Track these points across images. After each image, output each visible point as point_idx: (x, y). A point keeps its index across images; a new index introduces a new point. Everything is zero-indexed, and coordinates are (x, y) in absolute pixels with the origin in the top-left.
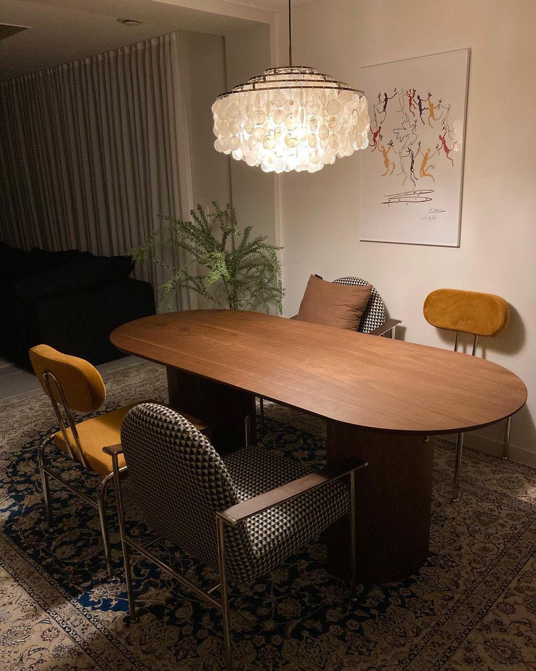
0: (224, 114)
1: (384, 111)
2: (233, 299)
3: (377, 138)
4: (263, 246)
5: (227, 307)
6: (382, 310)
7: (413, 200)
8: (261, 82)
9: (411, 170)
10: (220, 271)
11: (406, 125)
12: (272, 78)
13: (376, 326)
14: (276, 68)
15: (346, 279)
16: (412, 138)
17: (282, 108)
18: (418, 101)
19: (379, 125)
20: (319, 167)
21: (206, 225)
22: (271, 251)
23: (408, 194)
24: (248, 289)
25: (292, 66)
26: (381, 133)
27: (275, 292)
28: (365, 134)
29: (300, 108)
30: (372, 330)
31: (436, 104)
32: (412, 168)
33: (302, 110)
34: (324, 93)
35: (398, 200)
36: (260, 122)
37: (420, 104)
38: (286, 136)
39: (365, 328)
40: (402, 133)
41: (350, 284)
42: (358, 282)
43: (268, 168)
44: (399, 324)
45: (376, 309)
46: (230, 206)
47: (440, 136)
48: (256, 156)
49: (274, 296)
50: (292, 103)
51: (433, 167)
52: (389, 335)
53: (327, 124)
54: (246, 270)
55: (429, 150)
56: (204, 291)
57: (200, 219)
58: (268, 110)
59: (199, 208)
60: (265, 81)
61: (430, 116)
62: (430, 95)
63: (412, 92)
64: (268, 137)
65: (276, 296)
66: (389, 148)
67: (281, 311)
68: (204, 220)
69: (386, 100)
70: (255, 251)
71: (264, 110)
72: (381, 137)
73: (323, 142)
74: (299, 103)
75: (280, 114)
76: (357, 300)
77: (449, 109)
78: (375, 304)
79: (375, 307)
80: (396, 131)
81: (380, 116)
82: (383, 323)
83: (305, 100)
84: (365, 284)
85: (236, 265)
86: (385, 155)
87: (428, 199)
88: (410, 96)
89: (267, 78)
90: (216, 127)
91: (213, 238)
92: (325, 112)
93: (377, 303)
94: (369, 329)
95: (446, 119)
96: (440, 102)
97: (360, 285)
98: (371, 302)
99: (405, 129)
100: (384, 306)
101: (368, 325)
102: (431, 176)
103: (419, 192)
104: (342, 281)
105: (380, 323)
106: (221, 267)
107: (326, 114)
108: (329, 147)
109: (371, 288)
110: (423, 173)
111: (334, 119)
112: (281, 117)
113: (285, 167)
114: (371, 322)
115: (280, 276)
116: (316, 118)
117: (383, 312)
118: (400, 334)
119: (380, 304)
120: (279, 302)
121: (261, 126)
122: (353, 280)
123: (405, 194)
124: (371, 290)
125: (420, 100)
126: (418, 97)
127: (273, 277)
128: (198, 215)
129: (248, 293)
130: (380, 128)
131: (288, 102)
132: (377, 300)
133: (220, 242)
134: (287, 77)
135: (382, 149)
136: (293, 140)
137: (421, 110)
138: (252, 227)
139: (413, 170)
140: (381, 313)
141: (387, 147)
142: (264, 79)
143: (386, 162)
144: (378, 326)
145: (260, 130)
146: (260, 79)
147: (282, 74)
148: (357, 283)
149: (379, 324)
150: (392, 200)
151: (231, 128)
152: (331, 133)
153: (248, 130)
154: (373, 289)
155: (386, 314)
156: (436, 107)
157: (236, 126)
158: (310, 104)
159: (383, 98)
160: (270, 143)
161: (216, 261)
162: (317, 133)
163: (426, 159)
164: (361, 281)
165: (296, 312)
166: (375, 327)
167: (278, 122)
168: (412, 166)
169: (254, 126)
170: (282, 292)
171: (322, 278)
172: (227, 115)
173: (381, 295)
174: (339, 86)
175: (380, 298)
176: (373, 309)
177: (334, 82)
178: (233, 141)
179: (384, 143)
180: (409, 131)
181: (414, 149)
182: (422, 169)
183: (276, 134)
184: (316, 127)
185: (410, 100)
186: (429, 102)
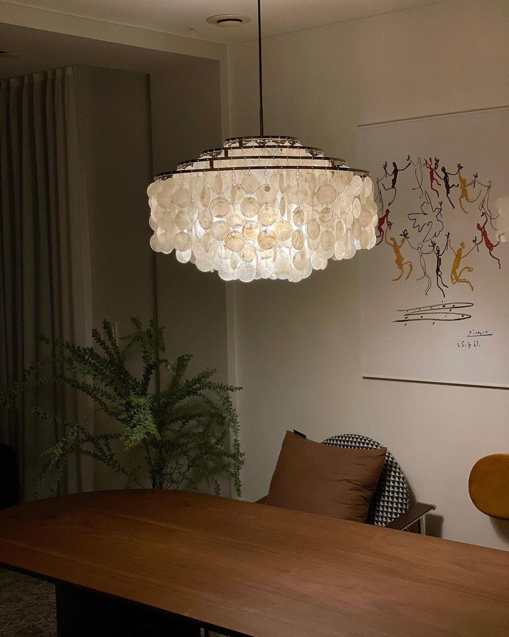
0: (166, 200)
1: (393, 187)
2: (158, 472)
3: (384, 226)
4: (210, 386)
5: (148, 484)
6: (403, 489)
7: (442, 317)
8: (221, 159)
9: (437, 274)
10: (145, 427)
11: (427, 208)
12: (238, 153)
13: (396, 514)
14: (242, 138)
15: (344, 439)
16: (436, 227)
17: (253, 196)
18: (443, 175)
19: (386, 207)
20: (306, 274)
21: (117, 353)
22: (222, 392)
23: (433, 308)
24: (185, 453)
25: (264, 135)
26: (390, 218)
27: (227, 460)
28: (371, 229)
29: (279, 196)
30: (389, 521)
31: (469, 179)
32: (438, 270)
33: (283, 198)
34: (313, 175)
35: (419, 317)
36: (222, 214)
37: (446, 180)
38: (260, 234)
39: (378, 518)
40: (421, 220)
41: (351, 447)
42: (363, 443)
43: (228, 275)
44: (432, 512)
45: (393, 487)
46: (154, 322)
47: (478, 226)
48: (213, 258)
49: (225, 467)
50: (267, 189)
51: (470, 270)
52: (416, 529)
53: (317, 216)
54: (180, 423)
55: (462, 244)
56: (111, 459)
57: (108, 343)
58: (233, 198)
59: (107, 326)
60: (226, 157)
61: (462, 197)
62: (460, 167)
63: (434, 162)
64: (233, 234)
65: (229, 465)
66: (403, 241)
67: (238, 490)
68: (114, 344)
69: (396, 172)
70: (195, 393)
71: (227, 195)
72: (390, 224)
73: (311, 241)
74: (277, 188)
75: (251, 203)
76: (363, 472)
77: (489, 187)
78: (392, 479)
79: (392, 484)
80: (411, 217)
81: (387, 196)
82: (405, 509)
83: (285, 184)
84: (374, 447)
85: (166, 416)
86: (397, 251)
87: (465, 316)
88: (431, 168)
89: (231, 153)
90: (153, 217)
91: (127, 373)
92: (315, 199)
93: (394, 477)
94: (384, 520)
95: (486, 202)
96: (476, 177)
97: (366, 448)
98: (385, 476)
99: (425, 214)
100: (407, 483)
101: (382, 513)
102: (468, 282)
103: (451, 306)
104: (337, 441)
105: (401, 510)
106: (147, 419)
107: (315, 202)
108: (320, 247)
109: (384, 452)
110: (456, 279)
111: (327, 210)
112: (252, 207)
113: (254, 274)
114: (387, 508)
115: (236, 431)
116: (302, 208)
117: (405, 491)
118: (435, 527)
119: (399, 478)
120: (235, 475)
121: (224, 219)
122: (355, 440)
123: (429, 308)
124: (384, 455)
125: (446, 174)
126: (443, 170)
127: (225, 434)
128: (103, 336)
129: (184, 461)
130: (388, 211)
131: (263, 188)
132: (395, 472)
133: (140, 378)
134: (259, 152)
135: (392, 242)
136: (269, 239)
137: (448, 187)
138: (192, 356)
139: (439, 273)
140: (402, 494)
141: (399, 239)
142: (226, 153)
143: (399, 262)
144: (398, 516)
145: (222, 224)
146: (220, 153)
147: (251, 147)
148: (361, 445)
149: (399, 511)
150: (409, 317)
151: (178, 220)
152: (323, 229)
153: (203, 224)
154: (387, 454)
155: (410, 495)
156: (471, 184)
157: (186, 218)
158: (295, 190)
159: (390, 169)
160: (236, 243)
161: (138, 411)
162: (304, 228)
163: (458, 256)
164: (367, 442)
165: (265, 492)
166: (394, 516)
167: (248, 214)
168: (438, 267)
169: (212, 218)
170: (240, 459)
171: (304, 437)
172: (172, 202)
173: (401, 464)
174: (333, 164)
175: (399, 469)
176: (389, 487)
177: (325, 158)
178: (180, 239)
179: (395, 233)
180: (432, 217)
181: (441, 242)
182: (454, 271)
183: (245, 230)
184: (302, 220)
185: (432, 174)
186: (459, 175)
